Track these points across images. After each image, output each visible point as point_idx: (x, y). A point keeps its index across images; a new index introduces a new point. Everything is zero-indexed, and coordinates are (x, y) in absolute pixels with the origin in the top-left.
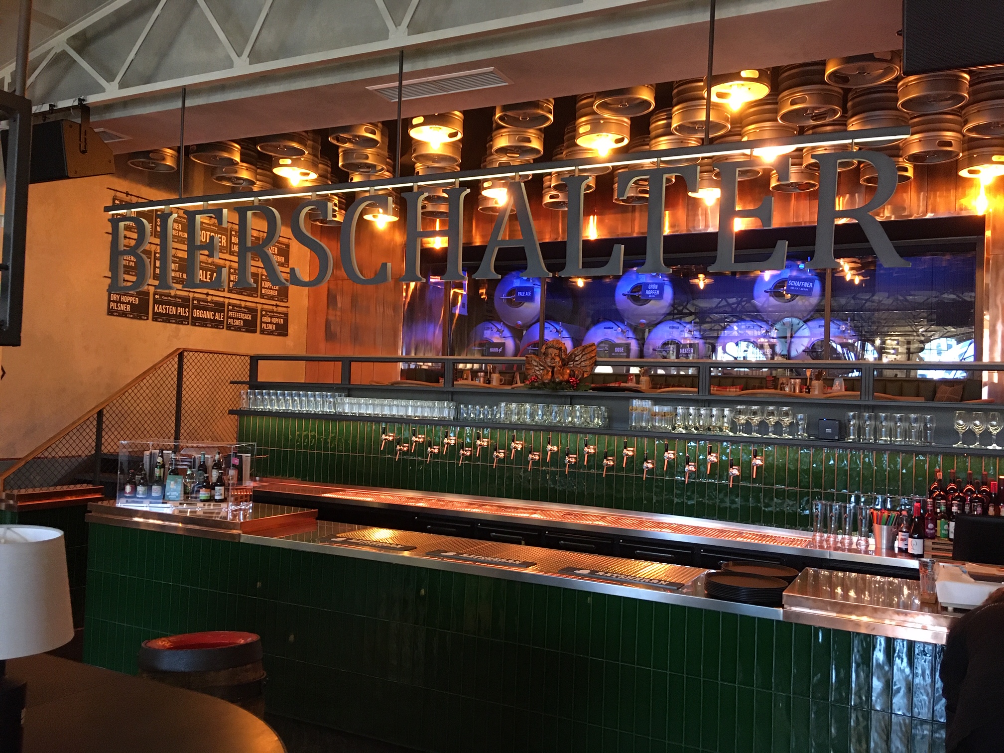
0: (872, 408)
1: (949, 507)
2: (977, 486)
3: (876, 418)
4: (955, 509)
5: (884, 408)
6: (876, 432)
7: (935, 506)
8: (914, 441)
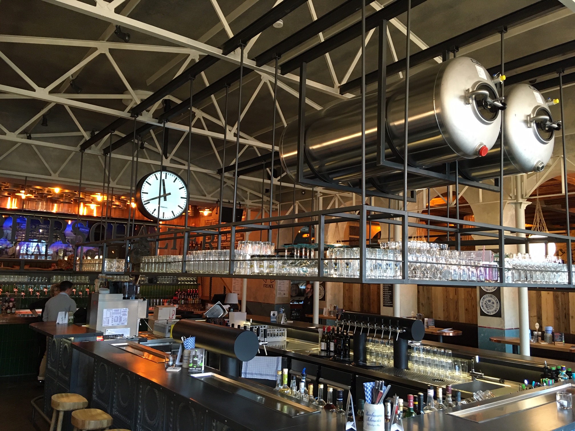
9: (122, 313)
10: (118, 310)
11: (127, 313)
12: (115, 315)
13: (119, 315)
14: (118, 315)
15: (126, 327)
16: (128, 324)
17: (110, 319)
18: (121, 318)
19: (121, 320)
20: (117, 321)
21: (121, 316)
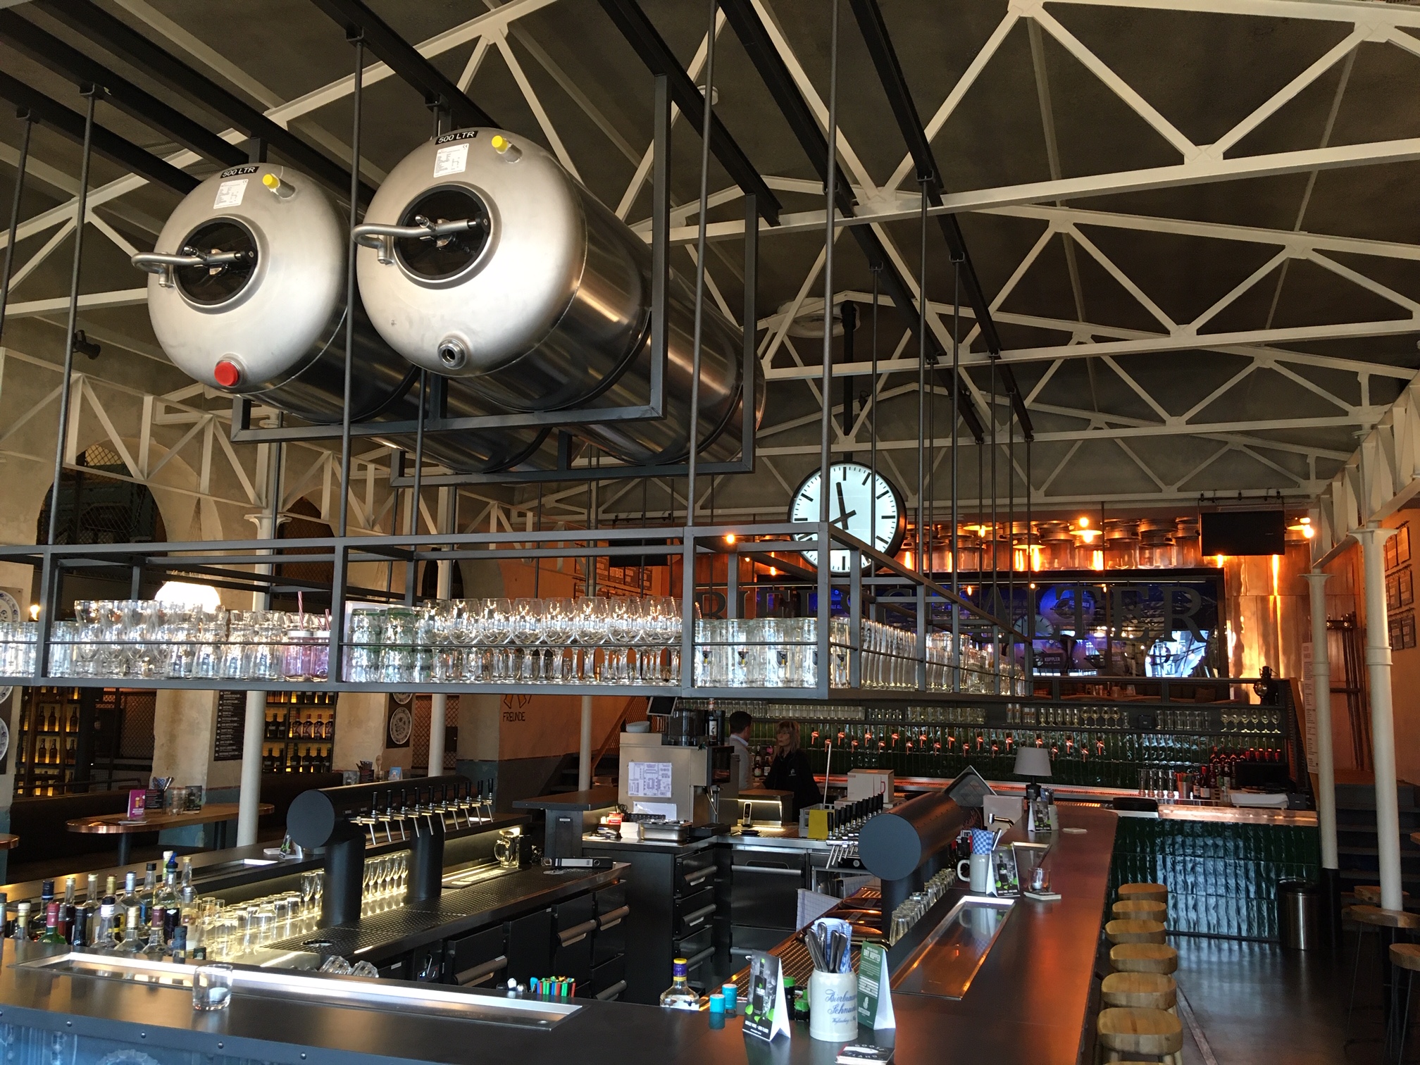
0: (1170, 708)
1: (1223, 768)
2: (1238, 756)
3: (1174, 714)
4: (1226, 769)
5: (1178, 708)
6: (1174, 723)
7: (1215, 768)
8: (1197, 728)
9: (661, 773)
10: (654, 766)
11: (670, 773)
12: (648, 776)
13: (656, 776)
14: (654, 776)
15: (668, 801)
16: (672, 794)
17: (641, 782)
18: (659, 781)
19: (659, 787)
20: (653, 788)
21: (660, 778)
